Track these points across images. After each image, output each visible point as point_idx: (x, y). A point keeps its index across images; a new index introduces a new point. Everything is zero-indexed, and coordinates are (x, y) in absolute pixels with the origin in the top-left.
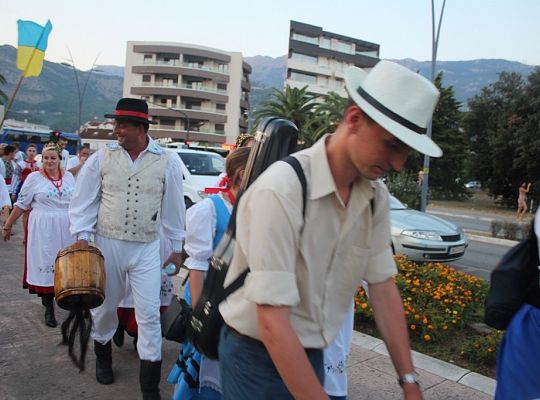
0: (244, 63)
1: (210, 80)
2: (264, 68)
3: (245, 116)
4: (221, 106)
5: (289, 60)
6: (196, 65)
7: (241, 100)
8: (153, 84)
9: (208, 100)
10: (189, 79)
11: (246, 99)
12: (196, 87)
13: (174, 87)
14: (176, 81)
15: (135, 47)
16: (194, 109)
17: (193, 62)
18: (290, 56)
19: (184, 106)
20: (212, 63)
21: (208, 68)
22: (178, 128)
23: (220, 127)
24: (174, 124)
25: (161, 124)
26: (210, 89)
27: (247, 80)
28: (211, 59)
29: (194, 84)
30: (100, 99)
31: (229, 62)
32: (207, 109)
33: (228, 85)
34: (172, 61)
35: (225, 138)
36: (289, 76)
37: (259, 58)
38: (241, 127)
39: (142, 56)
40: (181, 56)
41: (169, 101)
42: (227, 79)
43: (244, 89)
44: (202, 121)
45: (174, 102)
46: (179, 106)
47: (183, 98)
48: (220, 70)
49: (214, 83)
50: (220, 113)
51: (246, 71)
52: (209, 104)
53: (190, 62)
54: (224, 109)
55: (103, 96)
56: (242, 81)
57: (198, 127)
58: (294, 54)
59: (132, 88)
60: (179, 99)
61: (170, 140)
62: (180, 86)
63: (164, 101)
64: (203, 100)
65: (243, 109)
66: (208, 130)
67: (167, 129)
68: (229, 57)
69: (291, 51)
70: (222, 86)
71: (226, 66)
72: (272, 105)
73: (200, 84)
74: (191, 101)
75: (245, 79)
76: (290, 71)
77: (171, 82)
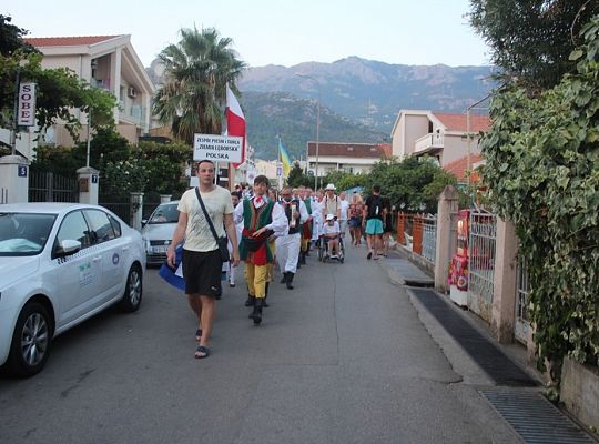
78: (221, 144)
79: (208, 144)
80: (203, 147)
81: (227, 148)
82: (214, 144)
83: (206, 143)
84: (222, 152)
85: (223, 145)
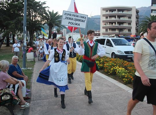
0: (136, 10)
1: (126, 16)
2: (144, 11)
3: (138, 26)
4: (130, 24)
5: (152, 7)
6: (121, 12)
7: (136, 22)
8: (109, 19)
9: (126, 22)
10: (119, 17)
11: (138, 21)
12: (121, 19)
13: (115, 19)
14: (115, 17)
15: (103, 9)
16: (121, 25)
17: (120, 11)
18: (152, 5)
19: (118, 25)
20: (126, 11)
21: (125, 12)
22: (117, 31)
23: (129, 30)
24: (115, 30)
25: (112, 30)
26: (126, 19)
27: (138, 15)
28: (126, 10)
29: (121, 18)
30: (95, 25)
31: (132, 10)
32: (125, 25)
33: (132, 17)
34: (114, 12)
35: (131, 33)
36: (152, 12)
37: (142, 8)
38: (136, 30)
39: (105, 11)
40: (117, 10)
41: (114, 24)
42: (131, 15)
43: (137, 18)
44: (124, 29)
45: (115, 24)
46: (117, 25)
47: (118, 22)
48: (129, 13)
49: (127, 17)
50: (129, 26)
51: (137, 12)
52: (126, 23)
53: (119, 11)
54: (131, 24)
55: (96, 24)
56: (136, 15)
57: (123, 30)
58: (153, 5)
59: (103, 21)
60: (116, 22)
61: (114, 35)
62: (117, 19)
63: (112, 24)
64: (124, 22)
65: (137, 24)
66: (126, 31)
67: (114, 32)
68: (132, 8)
69: (152, 4)
70: (130, 18)
71: (131, 11)
72: (145, 22)
73: (123, 18)
74: (120, 23)
75: (137, 15)
76: (152, 10)
77: (114, 18)
78: (77, 18)
79: (70, 17)
80: (67, 18)
81: (80, 20)
82: (73, 17)
83: (69, 16)
84: (77, 22)
85: (78, 18)
